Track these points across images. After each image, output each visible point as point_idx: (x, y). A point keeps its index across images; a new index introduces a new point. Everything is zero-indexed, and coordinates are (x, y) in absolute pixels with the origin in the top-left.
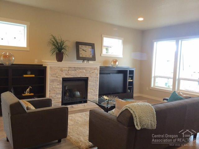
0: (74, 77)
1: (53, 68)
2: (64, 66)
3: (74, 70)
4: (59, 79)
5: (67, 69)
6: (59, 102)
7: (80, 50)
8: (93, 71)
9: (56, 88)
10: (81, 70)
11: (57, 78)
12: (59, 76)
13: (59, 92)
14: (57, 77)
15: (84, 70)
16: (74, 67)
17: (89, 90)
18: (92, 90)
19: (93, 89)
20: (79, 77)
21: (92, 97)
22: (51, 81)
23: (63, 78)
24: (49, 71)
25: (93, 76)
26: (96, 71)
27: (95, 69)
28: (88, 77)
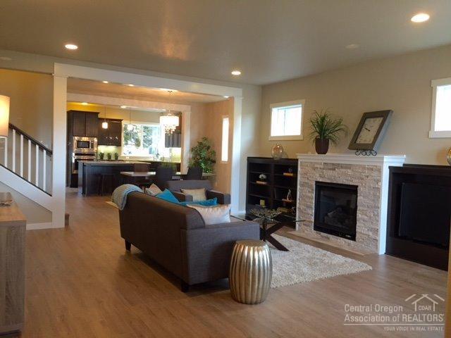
0: (332, 182)
1: (304, 165)
3: (332, 169)
4: (310, 182)
5: (322, 167)
6: (309, 221)
8: (368, 174)
9: (307, 197)
10: (343, 170)
11: (308, 181)
12: (310, 177)
13: (310, 204)
14: (308, 179)
15: (349, 171)
16: (333, 164)
18: (366, 215)
19: (368, 214)
21: (365, 233)
22: (302, 185)
23: (317, 182)
24: (299, 169)
25: (367, 184)
26: (375, 174)
27: (372, 169)
28: (357, 186)
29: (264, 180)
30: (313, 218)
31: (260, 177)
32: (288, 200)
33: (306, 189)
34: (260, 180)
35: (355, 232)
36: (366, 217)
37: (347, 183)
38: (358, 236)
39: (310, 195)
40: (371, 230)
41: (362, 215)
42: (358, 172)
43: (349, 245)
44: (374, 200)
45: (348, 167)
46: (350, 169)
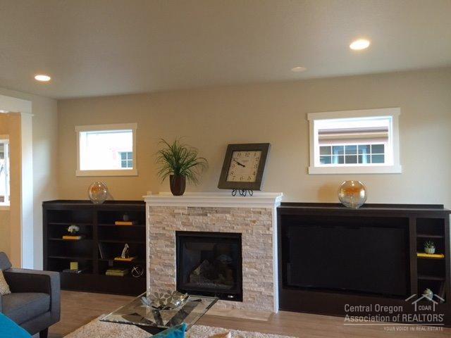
0: (202, 231)
1: (156, 210)
2: (178, 205)
3: (202, 215)
4: (167, 233)
5: (186, 212)
6: (170, 285)
7: (233, 163)
8: (255, 219)
9: (164, 253)
10: (218, 215)
11: (164, 232)
12: (168, 226)
13: (169, 262)
14: (164, 229)
15: (228, 215)
16: (202, 208)
17: (246, 269)
18: (255, 268)
19: (258, 266)
20: (214, 231)
21: (255, 290)
22: (153, 237)
23: (177, 233)
24: (148, 216)
25: (255, 231)
26: (264, 218)
27: (260, 213)
28: (241, 234)
29: (75, 234)
30: (175, 279)
31: (70, 229)
32: (123, 258)
33: (162, 242)
34: (69, 234)
35: (242, 290)
36: (255, 271)
37: (225, 231)
38: (245, 295)
39: (168, 250)
40: (264, 285)
41: (249, 268)
42: (241, 216)
43: (233, 308)
44: (264, 250)
45: (226, 211)
46: (229, 213)
